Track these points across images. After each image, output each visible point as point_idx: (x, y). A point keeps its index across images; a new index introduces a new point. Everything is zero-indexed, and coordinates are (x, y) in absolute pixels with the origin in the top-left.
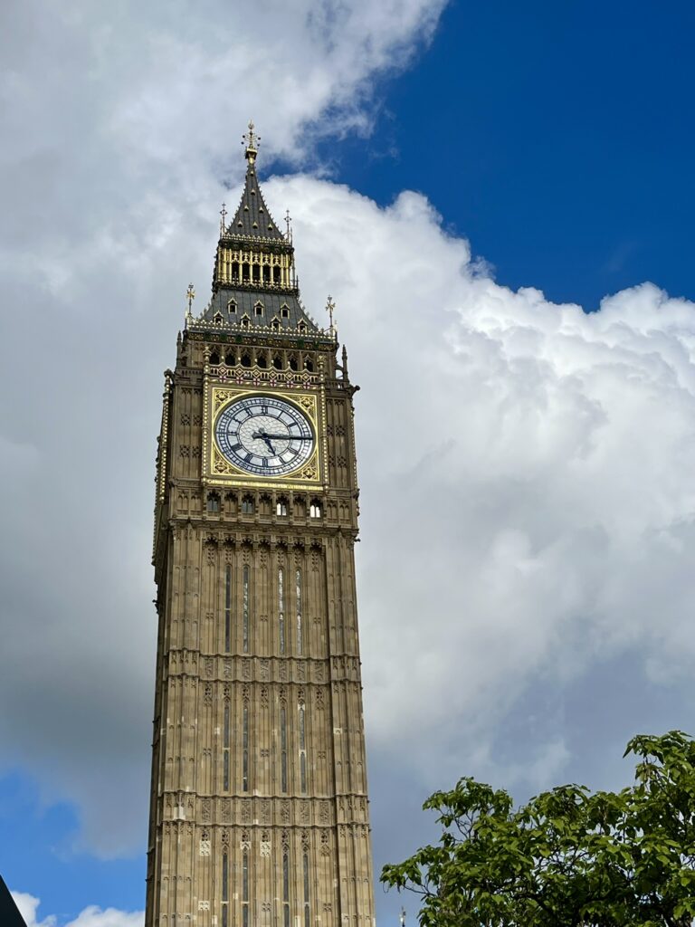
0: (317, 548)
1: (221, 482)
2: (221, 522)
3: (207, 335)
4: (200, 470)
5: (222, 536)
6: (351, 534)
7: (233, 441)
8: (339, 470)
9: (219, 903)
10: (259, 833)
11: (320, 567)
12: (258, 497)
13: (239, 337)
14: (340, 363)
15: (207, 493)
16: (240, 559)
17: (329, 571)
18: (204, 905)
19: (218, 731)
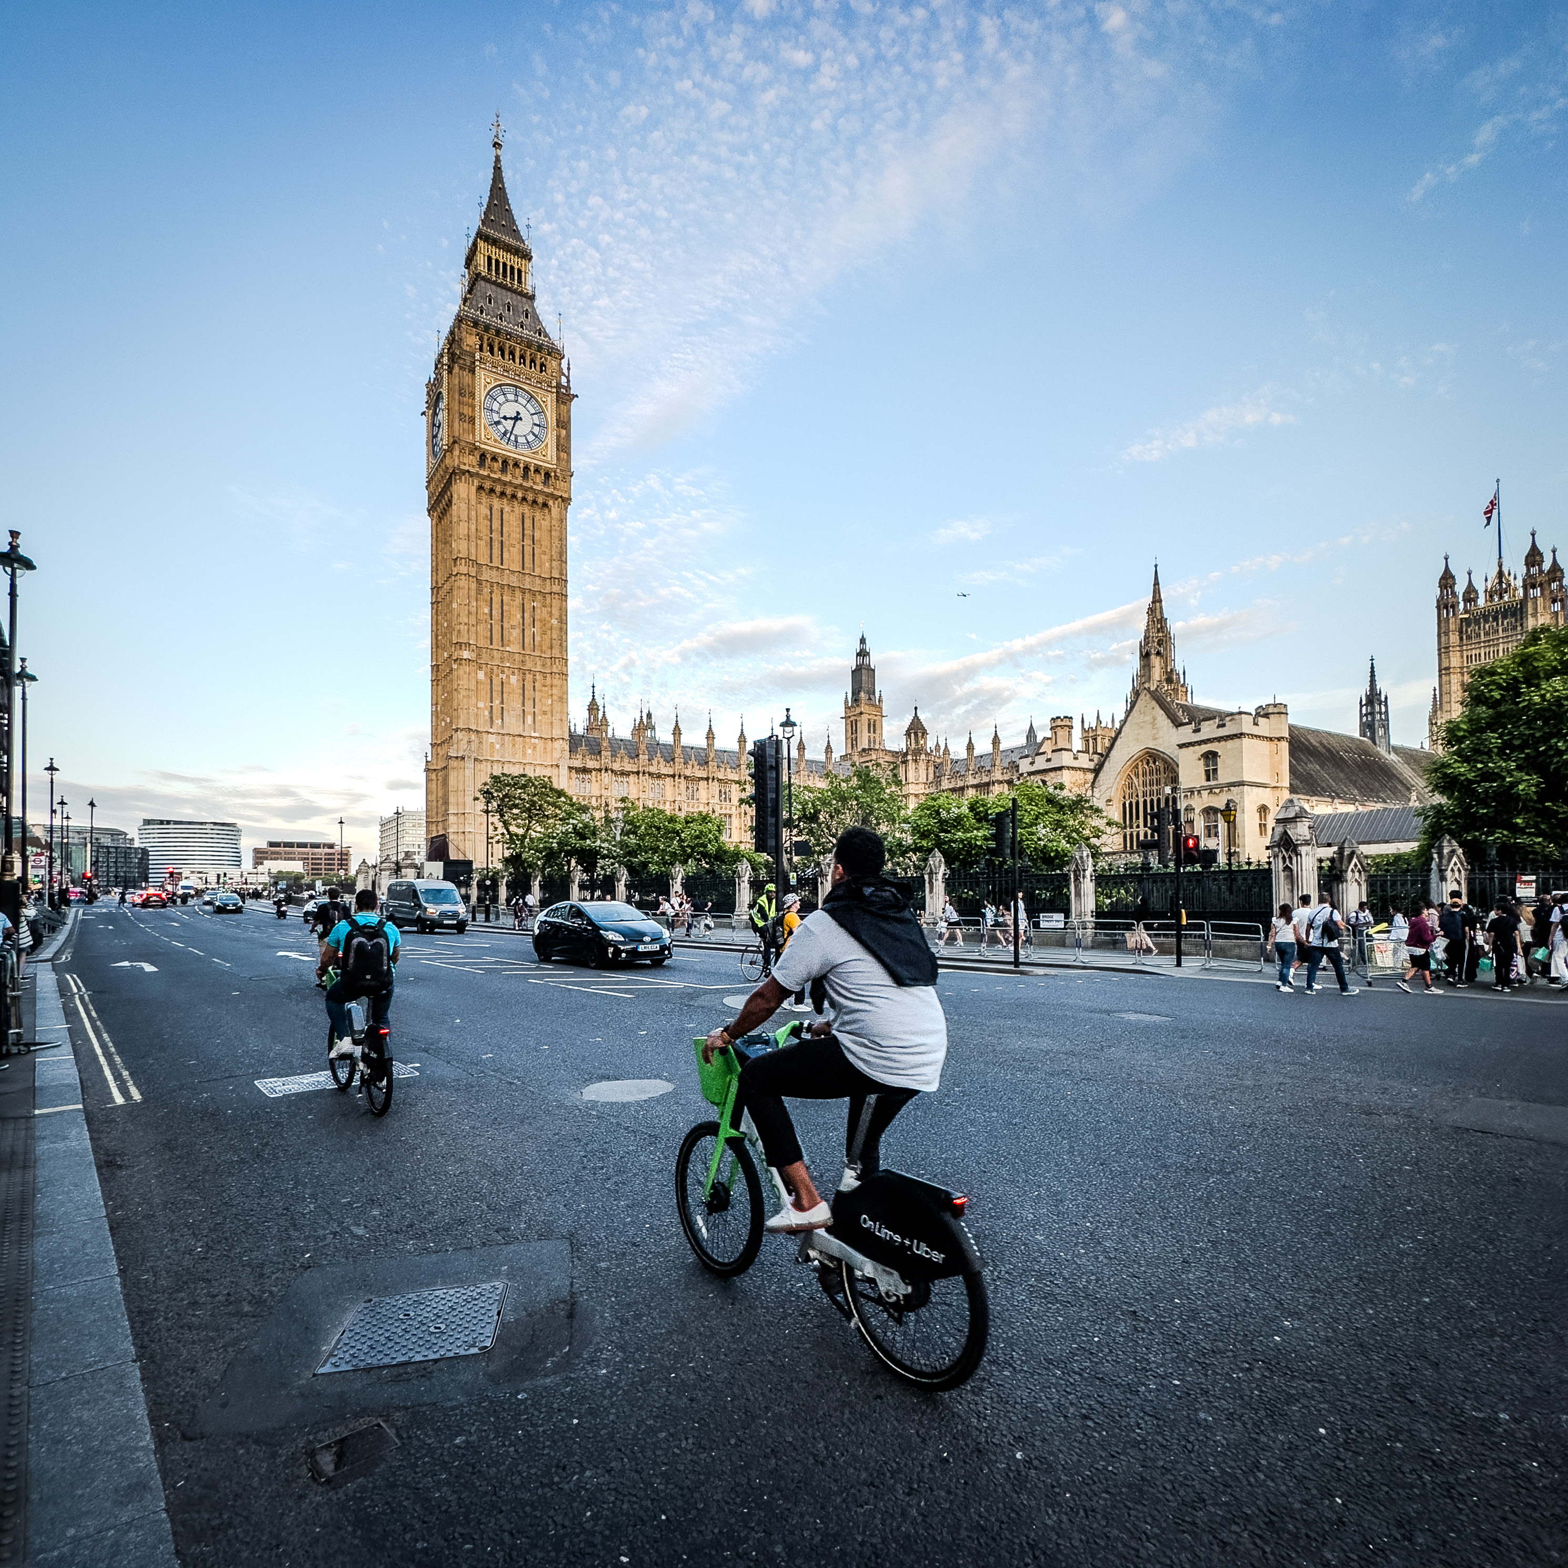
0: (545, 505)
1: (488, 447)
2: (487, 476)
4: (474, 435)
5: (487, 485)
6: (566, 501)
7: (496, 417)
8: (562, 454)
9: (487, 704)
10: (509, 671)
11: (547, 517)
12: (511, 463)
13: (498, 332)
14: (566, 371)
15: (478, 453)
16: (496, 503)
17: (554, 522)
18: (480, 705)
19: (487, 610)
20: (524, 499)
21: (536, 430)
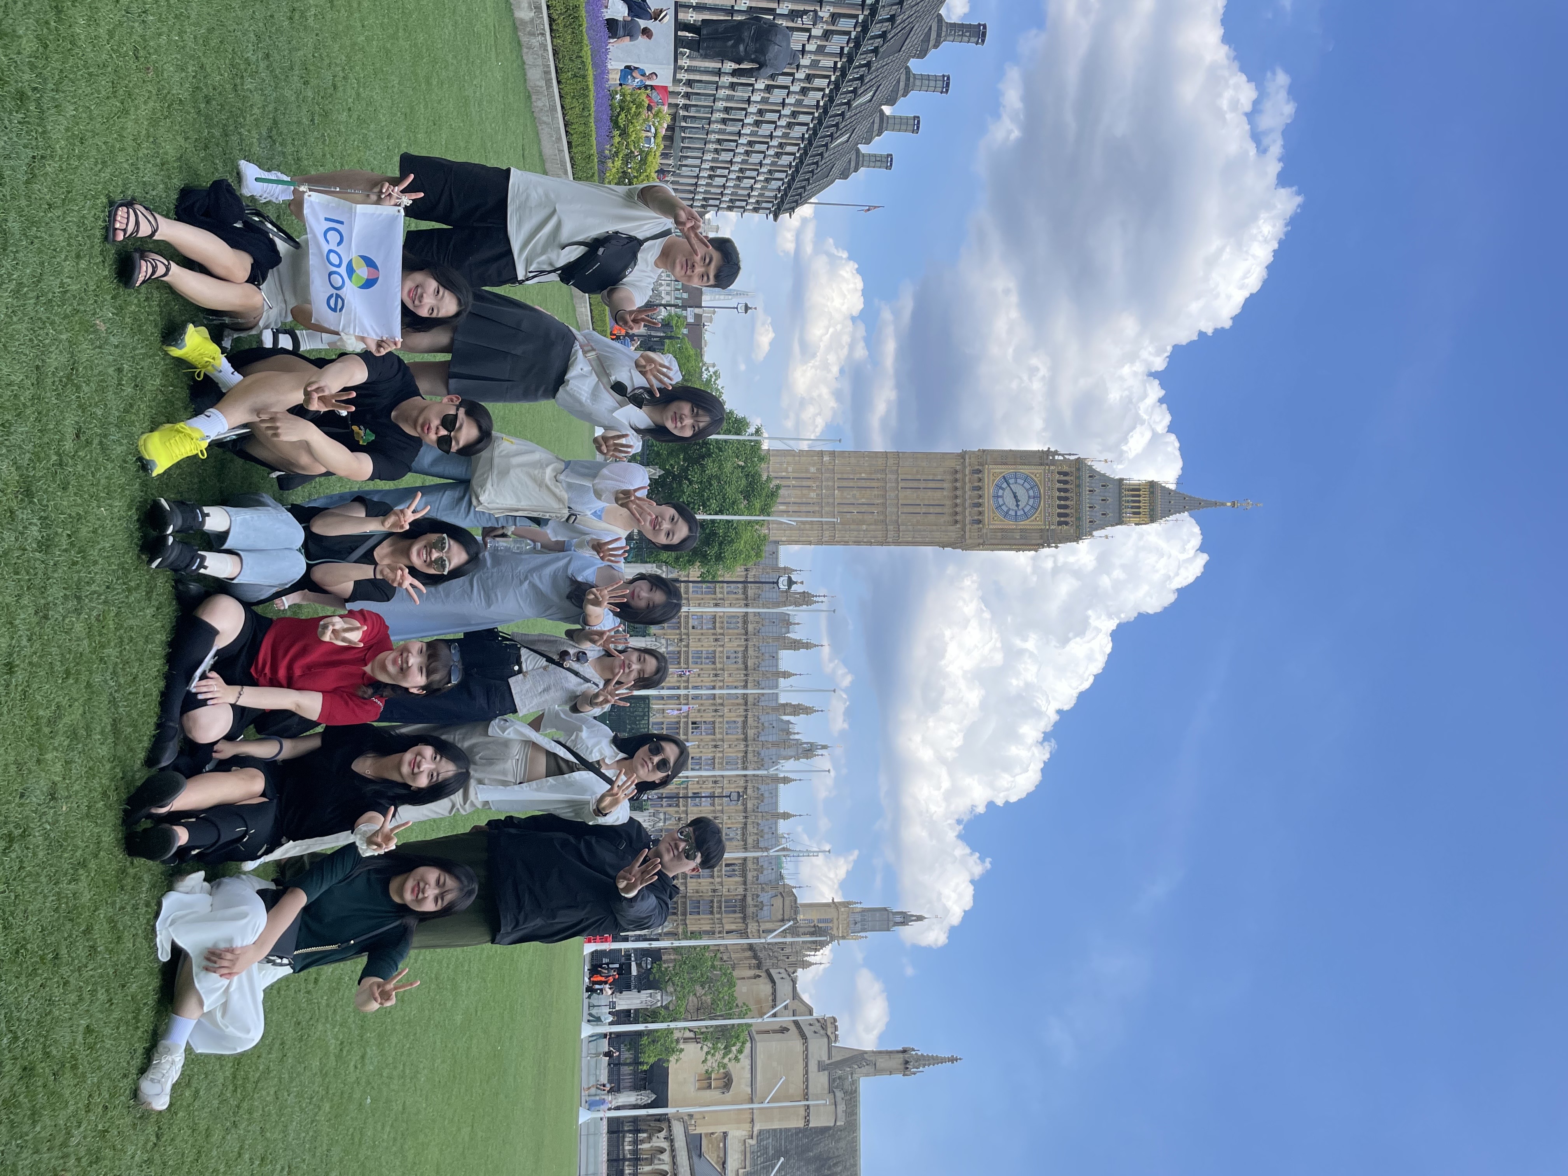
0: (956, 522)
1: (986, 475)
2: (965, 475)
3: (1078, 470)
4: (993, 464)
7: (1012, 481)
9: (791, 475)
10: (819, 492)
12: (980, 493)
13: (1078, 486)
15: (980, 468)
16: (947, 485)
17: (943, 528)
18: (790, 469)
19: (863, 475)
20: (956, 505)
21: (1012, 513)
